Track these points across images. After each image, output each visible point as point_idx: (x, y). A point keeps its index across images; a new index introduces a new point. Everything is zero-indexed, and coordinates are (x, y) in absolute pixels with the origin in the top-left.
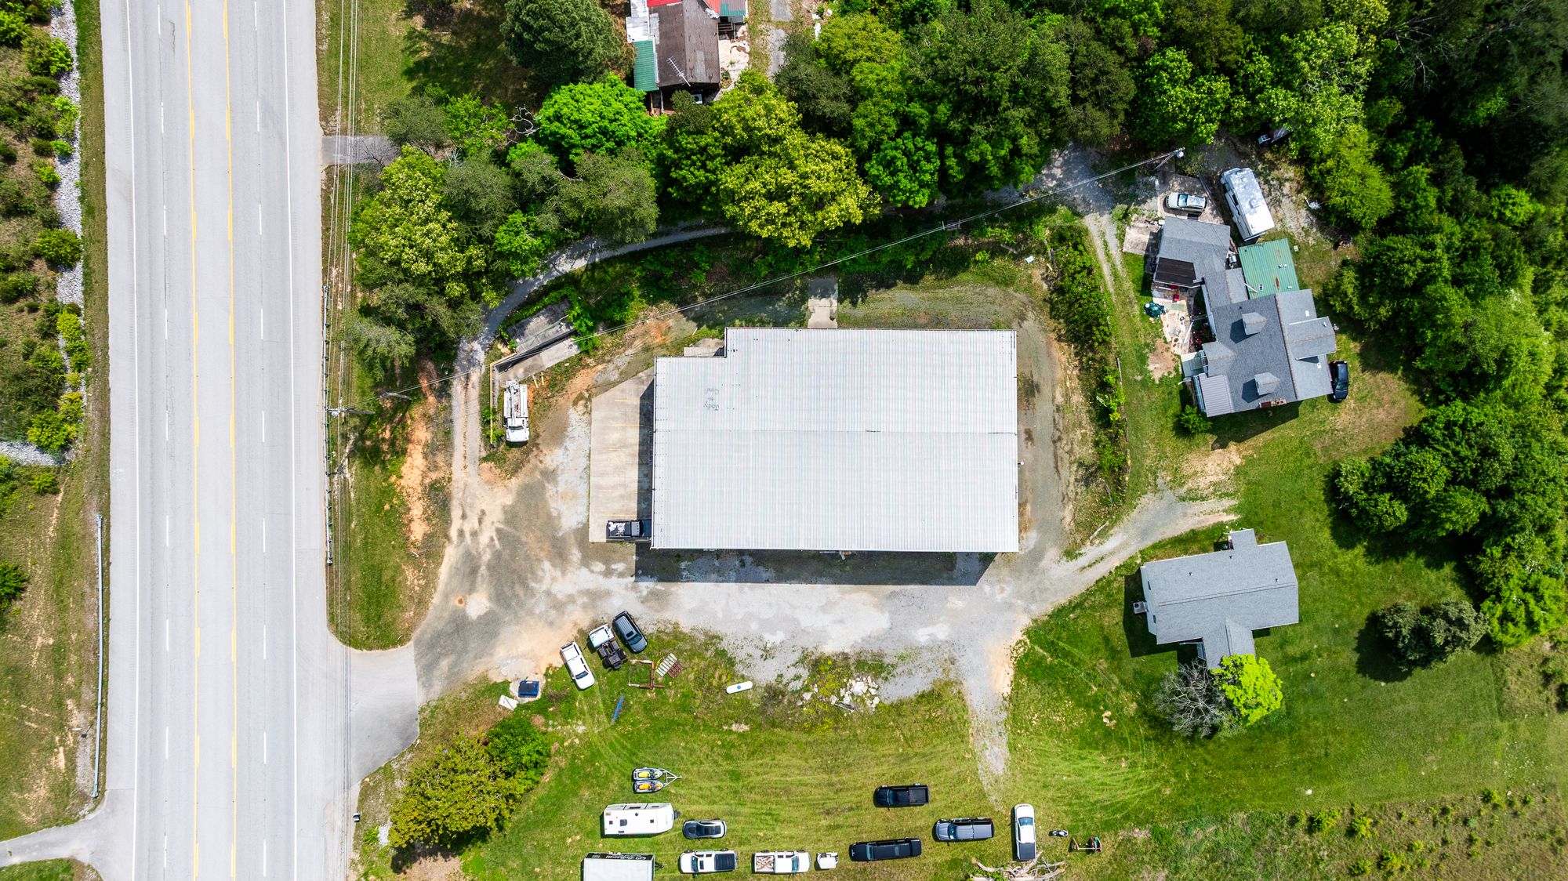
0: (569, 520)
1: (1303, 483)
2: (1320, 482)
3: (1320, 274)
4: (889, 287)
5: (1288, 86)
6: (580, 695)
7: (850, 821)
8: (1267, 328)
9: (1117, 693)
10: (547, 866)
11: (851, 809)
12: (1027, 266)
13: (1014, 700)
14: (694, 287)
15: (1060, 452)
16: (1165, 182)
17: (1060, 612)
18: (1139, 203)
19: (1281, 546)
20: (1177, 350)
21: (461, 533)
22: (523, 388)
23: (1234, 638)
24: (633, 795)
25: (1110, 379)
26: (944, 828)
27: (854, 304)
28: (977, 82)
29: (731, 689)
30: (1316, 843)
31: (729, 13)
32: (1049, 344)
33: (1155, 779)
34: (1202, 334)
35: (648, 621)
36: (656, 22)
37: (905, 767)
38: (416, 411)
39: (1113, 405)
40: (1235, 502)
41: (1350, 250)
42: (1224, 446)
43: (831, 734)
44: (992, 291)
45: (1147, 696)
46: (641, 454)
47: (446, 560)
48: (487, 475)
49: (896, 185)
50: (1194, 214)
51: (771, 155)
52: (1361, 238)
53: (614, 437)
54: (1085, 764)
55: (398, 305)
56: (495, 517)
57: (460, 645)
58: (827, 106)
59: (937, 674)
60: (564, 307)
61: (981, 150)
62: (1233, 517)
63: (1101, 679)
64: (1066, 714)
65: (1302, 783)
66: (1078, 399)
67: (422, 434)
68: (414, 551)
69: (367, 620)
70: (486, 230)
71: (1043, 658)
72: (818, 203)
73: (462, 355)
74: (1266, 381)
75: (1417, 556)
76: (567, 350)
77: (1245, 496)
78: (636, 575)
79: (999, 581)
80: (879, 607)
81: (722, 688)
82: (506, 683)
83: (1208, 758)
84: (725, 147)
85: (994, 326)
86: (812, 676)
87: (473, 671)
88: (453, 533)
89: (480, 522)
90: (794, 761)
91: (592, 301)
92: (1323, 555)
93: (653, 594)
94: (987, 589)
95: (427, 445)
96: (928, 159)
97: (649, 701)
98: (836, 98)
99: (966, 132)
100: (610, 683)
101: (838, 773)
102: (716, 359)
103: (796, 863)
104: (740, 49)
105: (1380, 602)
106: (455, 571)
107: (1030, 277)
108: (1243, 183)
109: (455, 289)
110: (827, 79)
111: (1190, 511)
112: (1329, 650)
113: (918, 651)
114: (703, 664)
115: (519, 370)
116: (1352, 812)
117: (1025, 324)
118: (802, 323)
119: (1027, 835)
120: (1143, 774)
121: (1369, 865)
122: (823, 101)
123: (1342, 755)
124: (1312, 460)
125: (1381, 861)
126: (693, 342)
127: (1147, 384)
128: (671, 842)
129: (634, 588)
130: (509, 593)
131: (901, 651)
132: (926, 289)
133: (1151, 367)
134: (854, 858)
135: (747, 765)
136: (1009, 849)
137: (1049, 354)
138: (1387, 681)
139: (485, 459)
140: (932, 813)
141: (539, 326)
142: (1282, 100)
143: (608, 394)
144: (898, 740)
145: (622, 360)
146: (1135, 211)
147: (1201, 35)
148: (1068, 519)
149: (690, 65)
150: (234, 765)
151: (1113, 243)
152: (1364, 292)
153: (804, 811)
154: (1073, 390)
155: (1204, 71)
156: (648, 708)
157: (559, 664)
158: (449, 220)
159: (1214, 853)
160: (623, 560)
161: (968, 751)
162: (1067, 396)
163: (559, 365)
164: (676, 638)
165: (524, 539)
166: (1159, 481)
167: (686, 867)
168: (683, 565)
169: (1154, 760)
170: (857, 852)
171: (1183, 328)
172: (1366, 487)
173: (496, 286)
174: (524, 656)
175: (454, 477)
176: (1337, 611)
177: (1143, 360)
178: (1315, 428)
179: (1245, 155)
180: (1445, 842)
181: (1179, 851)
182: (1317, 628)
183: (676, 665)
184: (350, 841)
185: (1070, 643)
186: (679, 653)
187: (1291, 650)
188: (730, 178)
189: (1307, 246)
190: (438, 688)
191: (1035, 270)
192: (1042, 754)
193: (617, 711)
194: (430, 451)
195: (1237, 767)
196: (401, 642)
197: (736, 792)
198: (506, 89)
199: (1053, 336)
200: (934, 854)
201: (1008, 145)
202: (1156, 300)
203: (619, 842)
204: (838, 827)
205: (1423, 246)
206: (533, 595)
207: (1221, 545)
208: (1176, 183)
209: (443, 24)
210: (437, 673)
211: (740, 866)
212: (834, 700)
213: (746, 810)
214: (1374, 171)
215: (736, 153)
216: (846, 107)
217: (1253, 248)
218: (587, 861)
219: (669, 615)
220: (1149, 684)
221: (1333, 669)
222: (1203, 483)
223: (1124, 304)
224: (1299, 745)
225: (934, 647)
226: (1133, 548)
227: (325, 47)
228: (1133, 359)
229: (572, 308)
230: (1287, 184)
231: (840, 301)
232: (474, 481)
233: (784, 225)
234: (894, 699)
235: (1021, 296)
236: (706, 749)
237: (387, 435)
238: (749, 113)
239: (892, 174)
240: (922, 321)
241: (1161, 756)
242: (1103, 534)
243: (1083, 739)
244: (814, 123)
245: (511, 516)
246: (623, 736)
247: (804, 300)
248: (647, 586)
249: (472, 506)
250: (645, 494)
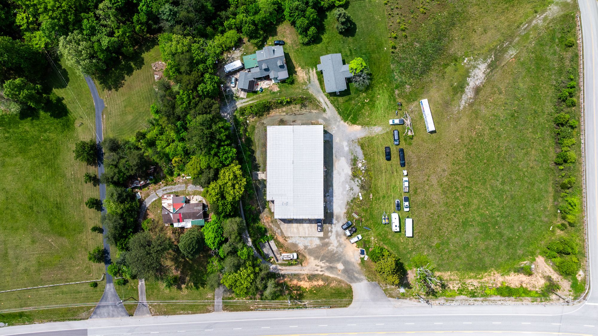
0: (318, 242)
1: (305, 51)
2: (305, 47)
3: (251, 47)
4: (255, 158)
5: (206, 60)
6: (364, 239)
7: (395, 167)
8: (266, 63)
9: (360, 98)
10: (409, 247)
11: (392, 167)
12: (250, 122)
13: (363, 125)
14: (255, 209)
15: (298, 113)
16: (228, 87)
17: (340, 113)
18: (233, 94)
19: (321, 58)
20: (272, 84)
21: (321, 271)
22: (283, 255)
23: (345, 70)
24: (389, 224)
25: (279, 101)
26: (396, 143)
27: (260, 166)
28: (207, 137)
29: (361, 198)
30: (398, 47)
31: (184, 200)
32: (270, 117)
33: (382, 88)
34: (267, 78)
35: (344, 220)
36: (186, 220)
37: (381, 153)
38: (289, 283)
39: (285, 101)
40: (311, 69)
41: (245, 39)
42: (296, 72)
43: (372, 172)
44: (256, 131)
45: (361, 91)
46: (300, 223)
47: (329, 275)
48: (306, 264)
49: (231, 157)
50: (236, 80)
51: (224, 188)
52: (242, 37)
53: (295, 230)
54: (379, 106)
55: (262, 283)
56: (317, 262)
57: (351, 271)
58: (211, 175)
59: (356, 144)
60: (261, 244)
61: (223, 136)
62: (314, 69)
63: (357, 102)
64: (366, 111)
65: (383, 50)
66: (284, 109)
67: (295, 282)
68: (326, 284)
69: (345, 296)
70: (242, 261)
71: (351, 117)
72: (235, 177)
73: (274, 271)
74: (279, 63)
75: (324, 21)
76: (272, 243)
77: (309, 66)
78: (332, 224)
79: (332, 129)
80: (339, 160)
81: (361, 201)
82: (361, 258)
83: (377, 74)
84: (222, 200)
85: (266, 131)
86: (357, 177)
87: (358, 267)
88: (321, 273)
89: (318, 266)
90: (380, 182)
91: (259, 236)
92: (324, 46)
93: (337, 219)
94: (334, 132)
95: (298, 281)
96: (225, 149)
97: (365, 220)
98: (209, 172)
99: (219, 140)
100: (360, 231)
101: (382, 170)
102: (275, 203)
103: (406, 181)
104: (193, 198)
105: (336, 32)
106: (331, 273)
107: (252, 121)
108: (228, 68)
109: (257, 269)
110: (205, 174)
111: (313, 80)
112: (348, 44)
113: (350, 150)
114: (355, 206)
115: (278, 256)
116: (390, 38)
117: (265, 123)
118: (265, 180)
119: (397, 121)
120: (381, 91)
121: (404, 34)
122: (210, 176)
123: (376, 40)
124: (299, 49)
125: (403, 30)
126: (270, 209)
127: (280, 92)
128: (402, 214)
129: (335, 224)
130: (337, 258)
131: (350, 154)
132: (256, 148)
133: (276, 91)
134: (404, 166)
135: (381, 194)
136: (401, 126)
137: (273, 116)
138: (356, 29)
139: (302, 265)
140: (392, 146)
141: (266, 251)
142: (209, 62)
143: (284, 232)
144: (374, 155)
145: (275, 228)
146: (235, 95)
147: (195, 83)
148: (315, 111)
149: (198, 211)
150: (385, 333)
151: (244, 101)
152: (256, 38)
153: (393, 179)
154: (282, 110)
155: (203, 80)
156: (367, 220)
157: (355, 244)
158: (240, 270)
159: (401, 73)
160: (328, 228)
161: (376, 137)
162: (284, 112)
163: (276, 245)
164: (348, 213)
165: (323, 254)
166: (305, 88)
167: (408, 210)
168: (329, 211)
169: (377, 89)
170: (403, 165)
171: (266, 83)
172: (306, 36)
173: (256, 260)
174: (354, 254)
175: (306, 273)
176: (338, 42)
177: (274, 93)
178: (291, 49)
179: (221, 67)
180: (398, 14)
181: (401, 82)
182: (343, 47)
183: (355, 213)
184: (404, 301)
185: (347, 110)
186: (352, 212)
187: (349, 54)
188: (229, 198)
189: (244, 51)
190: (363, 277)
191: (251, 120)
192: (376, 117)
193: (367, 229)
194: (299, 280)
195: (379, 67)
196: (351, 287)
197: (388, 197)
198: (203, 261)
199: (268, 115)
200: (403, 145)
201: (221, 129)
202: (259, 90)
203: (402, 228)
204: (396, 170)
205: (246, 23)
206: (338, 251)
207: (321, 72)
208: (228, 85)
209: (184, 279)
210: (359, 277)
211: (407, 195)
212: (363, 171)
213: (393, 194)
214: (226, 35)
215: (223, 197)
216: (212, 170)
217: (245, 65)
218: (407, 236)
219: (342, 215)
220: (358, 90)
221: (353, 43)
222: (306, 77)
223: (260, 98)
224: (373, 52)
225: (349, 145)
226: (323, 94)
227: (190, 312)
228: (273, 95)
229: (261, 242)
230: (228, 56)
231: (259, 171)
232: (308, 268)
233: (241, 185)
234: (363, 156)
235: (258, 124)
236: (377, 205)
237: (295, 292)
238: (214, 194)
239: (229, 158)
240: (264, 149)
241: (376, 87)
242: (319, 102)
243: (372, 107)
244: (216, 177)
245: (317, 258)
246: (374, 227)
247: (259, 180)
248: (334, 221)
249: (314, 268)
250: (310, 221)
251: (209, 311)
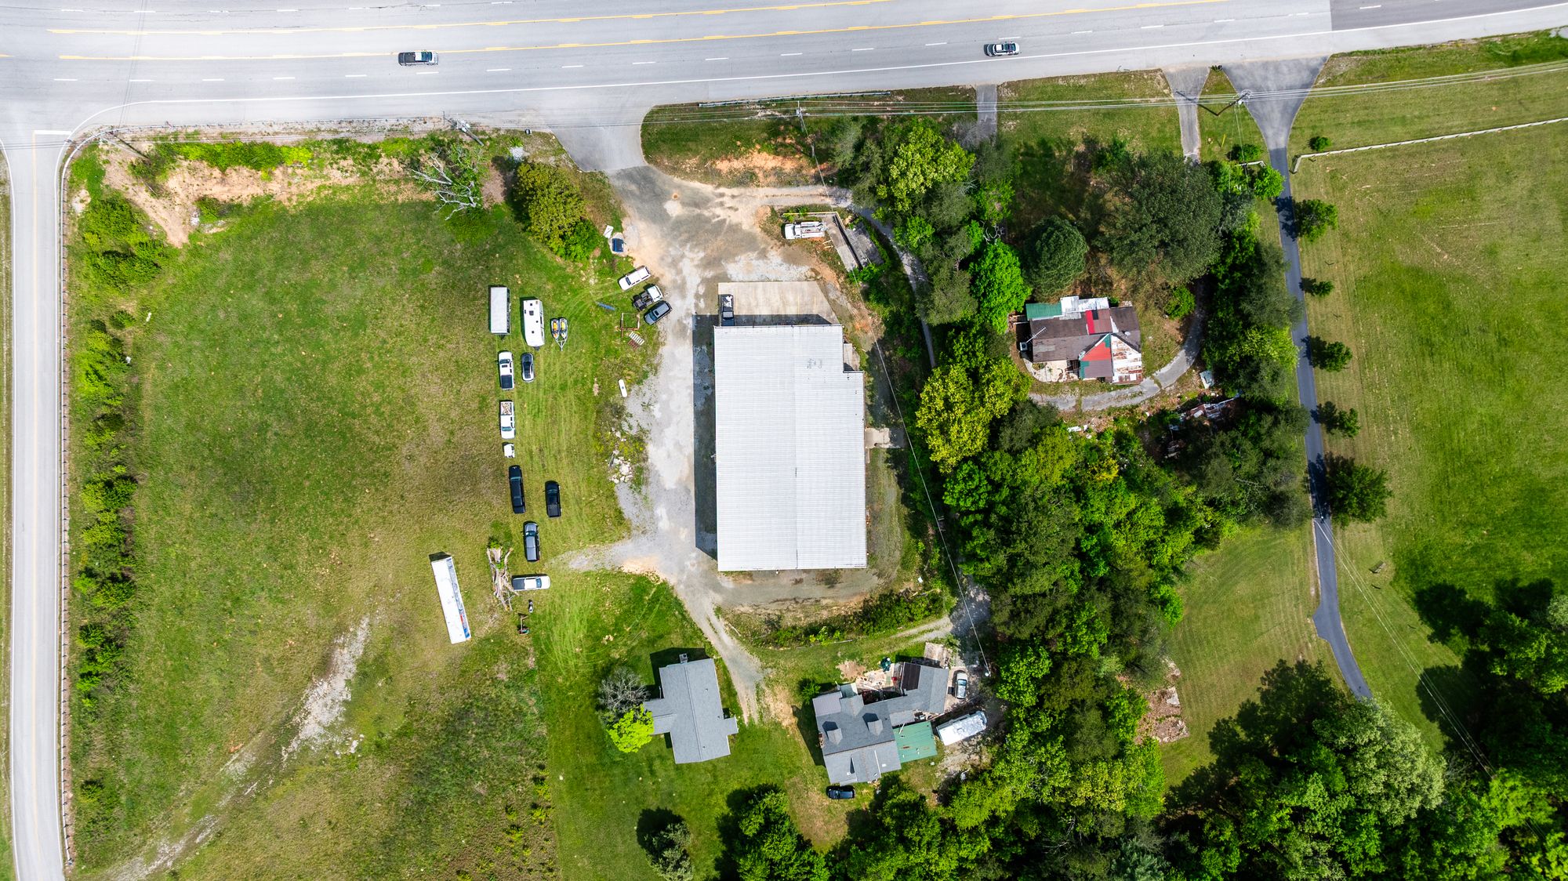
0: (733, 269)
1: (771, 769)
2: (771, 781)
3: (915, 780)
4: (899, 483)
5: (1031, 742)
6: (615, 280)
7: (535, 465)
8: (872, 736)
9: (625, 645)
10: (500, 262)
11: (543, 466)
12: (916, 578)
13: (619, 575)
14: (895, 350)
15: (788, 603)
16: (975, 671)
17: (679, 605)
18: (960, 654)
19: (726, 751)
20: (858, 680)
21: (722, 195)
22: (822, 234)
23: (664, 719)
24: (549, 319)
25: (837, 634)
26: (532, 528)
27: (887, 461)
28: (1019, 532)
29: (622, 383)
30: (527, 783)
31: (1083, 369)
32: (862, 594)
33: (568, 671)
34: (870, 697)
35: (666, 325)
36: (1075, 317)
37: (572, 502)
38: (804, 161)
39: (821, 637)
40: (756, 722)
41: (932, 802)
42: (795, 714)
43: (593, 451)
44: (897, 554)
45: (624, 664)
46: (779, 316)
47: (703, 185)
48: (762, 211)
49: (957, 482)
50: (953, 691)
51: (973, 398)
52: (941, 810)
53: (790, 298)
54: (577, 623)
55: (868, 157)
56: (733, 218)
57: (647, 197)
58: (1006, 433)
59: (635, 522)
60: (878, 260)
61: (982, 537)
62: (746, 721)
63: (635, 633)
64: (611, 610)
65: (568, 773)
66: (825, 614)
67: (789, 166)
68: (709, 163)
69: (660, 133)
70: (919, 211)
71: (648, 594)
72: (943, 430)
73: (843, 191)
74: (837, 736)
75: (723, 852)
76: (850, 263)
77: (761, 729)
78: (697, 316)
79: (699, 563)
80: (679, 482)
81: (622, 376)
82: (621, 230)
83: (583, 708)
84: (977, 368)
85: (871, 557)
86: (632, 437)
87: (629, 207)
88: (722, 190)
89: (730, 208)
90: (574, 427)
91: (882, 279)
92: (723, 785)
93: (684, 328)
94: (694, 555)
95: (781, 169)
96: (973, 503)
97: (612, 327)
98: (1012, 440)
99: (989, 526)
100: (623, 300)
101: (567, 456)
102: (842, 366)
103: (507, 429)
104: (1061, 375)
105: (691, 823)
106: (696, 192)
107: (908, 580)
108: (975, 724)
109: (882, 192)
110: (1025, 434)
111: (749, 691)
112: (658, 789)
113: (651, 509)
114: (638, 363)
115: (835, 231)
116: (549, 807)
117: (875, 578)
118: (868, 425)
119: (530, 584)
120: (571, 663)
121: (513, 818)
122: (1009, 431)
123: (587, 801)
124: (787, 776)
125: (516, 827)
126: (857, 349)
127: (835, 660)
128: (518, 345)
129: (688, 315)
130: (682, 230)
131: (650, 497)
132: (898, 509)
133: (846, 663)
134: (511, 468)
135: (571, 395)
136: (520, 573)
137: (855, 594)
138: (637, 830)
139: (772, 209)
140: (542, 521)
141: (865, 243)
142: (1022, 736)
143: (820, 292)
144: (590, 496)
145: (844, 302)
146: (955, 651)
147: (1058, 680)
148: (742, 609)
149: (1044, 341)
150: (561, 46)
151: (932, 636)
152: (901, 806)
153: (541, 434)
154: (831, 611)
155: (1038, 688)
156: (607, 326)
157: (636, 265)
158: (926, 188)
159: (520, 713)
160: (707, 306)
161: (584, 544)
162: (827, 607)
163: (839, 257)
164: (655, 344)
165: (719, 238)
166: (769, 670)
167: (503, 356)
168: (704, 347)
169: (581, 670)
170: (515, 471)
171: (874, 684)
172: (768, 810)
173: (886, 217)
174: (640, 241)
175: (760, 189)
176: (684, 795)
177: (852, 657)
178: (809, 777)
179: (997, 727)
180: (530, 870)
181: (520, 689)
182: (672, 781)
183: (636, 344)
184: (512, 126)
185: (659, 612)
186: (645, 347)
187: (657, 764)
188: (957, 372)
189: (934, 771)
190: (617, 183)
191: (913, 583)
192: (584, 594)
193: (605, 306)
194: (778, 172)
195: (577, 728)
196: (647, 158)
197: (553, 388)
198: (1031, 214)
199: (868, 597)
200: (515, 522)
201: (983, 554)
202: (893, 665)
203: (518, 310)
204: (532, 458)
205: (929, 844)
206: (681, 246)
207: (727, 713)
208: (974, 678)
209: (1079, 165)
210: (627, 183)
211: (504, 392)
212: (616, 452)
213: (541, 394)
214: (985, 815)
215: (974, 375)
216: (1006, 447)
217: (930, 731)
218: (505, 289)
219: (670, 338)
220: (632, 666)
221: (645, 793)
222: (769, 700)
223: (890, 644)
224: (593, 770)
225: (653, 520)
226: (723, 654)
227: (1061, 82)
228: (852, 651)
229: (877, 266)
230: (977, 758)
231: (889, 451)
232: (757, 203)
233: (930, 408)
234: (618, 494)
235: (895, 574)
236: (581, 367)
237: (788, 141)
238: (998, 383)
239: (964, 479)
240: (876, 507)
241: (584, 675)
242: (732, 633)
243: (594, 622)
244: (995, 427)
245: (735, 229)
246: (588, 310)
247: (888, 425)
248: (690, 323)
249: (741, 202)
250: (752, 321)
251: (1010, 85)
